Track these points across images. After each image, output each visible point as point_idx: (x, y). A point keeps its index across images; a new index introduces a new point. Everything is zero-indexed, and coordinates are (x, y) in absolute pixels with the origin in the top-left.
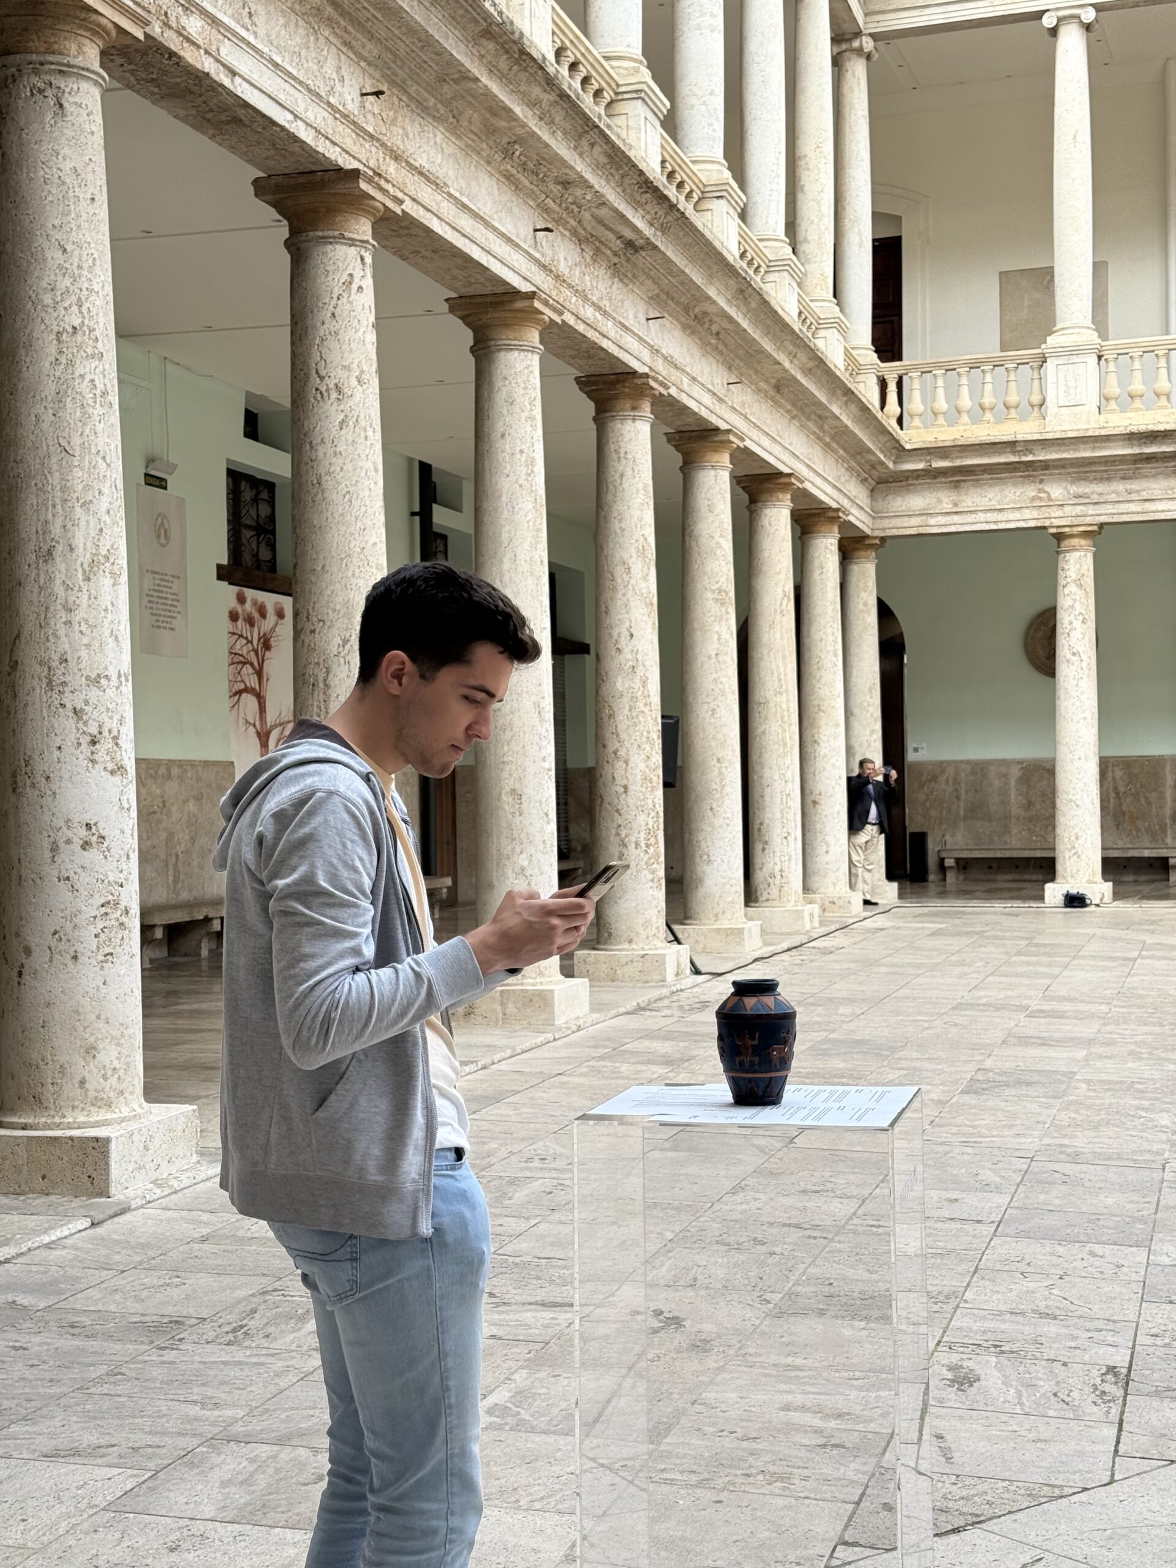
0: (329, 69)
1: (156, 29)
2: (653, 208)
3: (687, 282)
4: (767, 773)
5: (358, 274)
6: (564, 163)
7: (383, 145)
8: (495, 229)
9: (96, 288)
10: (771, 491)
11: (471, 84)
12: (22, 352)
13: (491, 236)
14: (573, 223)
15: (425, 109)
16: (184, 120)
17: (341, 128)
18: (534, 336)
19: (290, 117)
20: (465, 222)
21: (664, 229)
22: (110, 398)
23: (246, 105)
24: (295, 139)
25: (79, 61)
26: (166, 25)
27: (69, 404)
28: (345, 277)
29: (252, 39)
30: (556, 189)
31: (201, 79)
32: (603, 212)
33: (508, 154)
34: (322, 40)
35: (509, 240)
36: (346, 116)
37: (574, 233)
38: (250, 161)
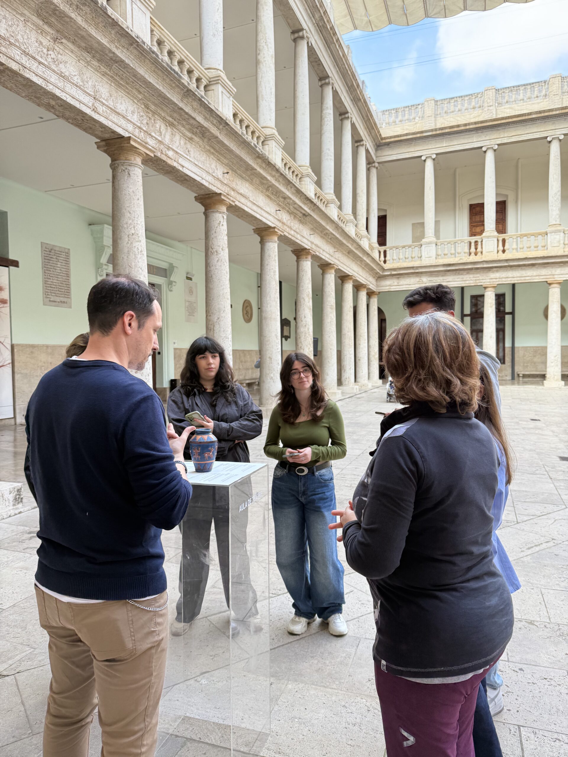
0: (213, 166)
1: (159, 154)
2: (310, 205)
3: (321, 225)
4: (345, 352)
5: (222, 221)
6: (283, 193)
7: (229, 187)
8: (264, 210)
9: (139, 223)
10: (347, 280)
11: (255, 171)
12: (119, 240)
13: (263, 212)
14: (287, 209)
15: (243, 178)
16: (172, 180)
17: (216, 182)
18: (276, 238)
19: (201, 179)
20: (255, 208)
21: (313, 210)
22: (143, 253)
23: (187, 175)
24: (203, 185)
25: (135, 162)
26: (162, 153)
27: (131, 254)
28: (218, 222)
29: (188, 157)
30: (282, 200)
31: (174, 168)
32: (295, 206)
33: (267, 190)
34: (211, 159)
35: (268, 213)
36: (218, 179)
37: (288, 211)
38: (193, 191)
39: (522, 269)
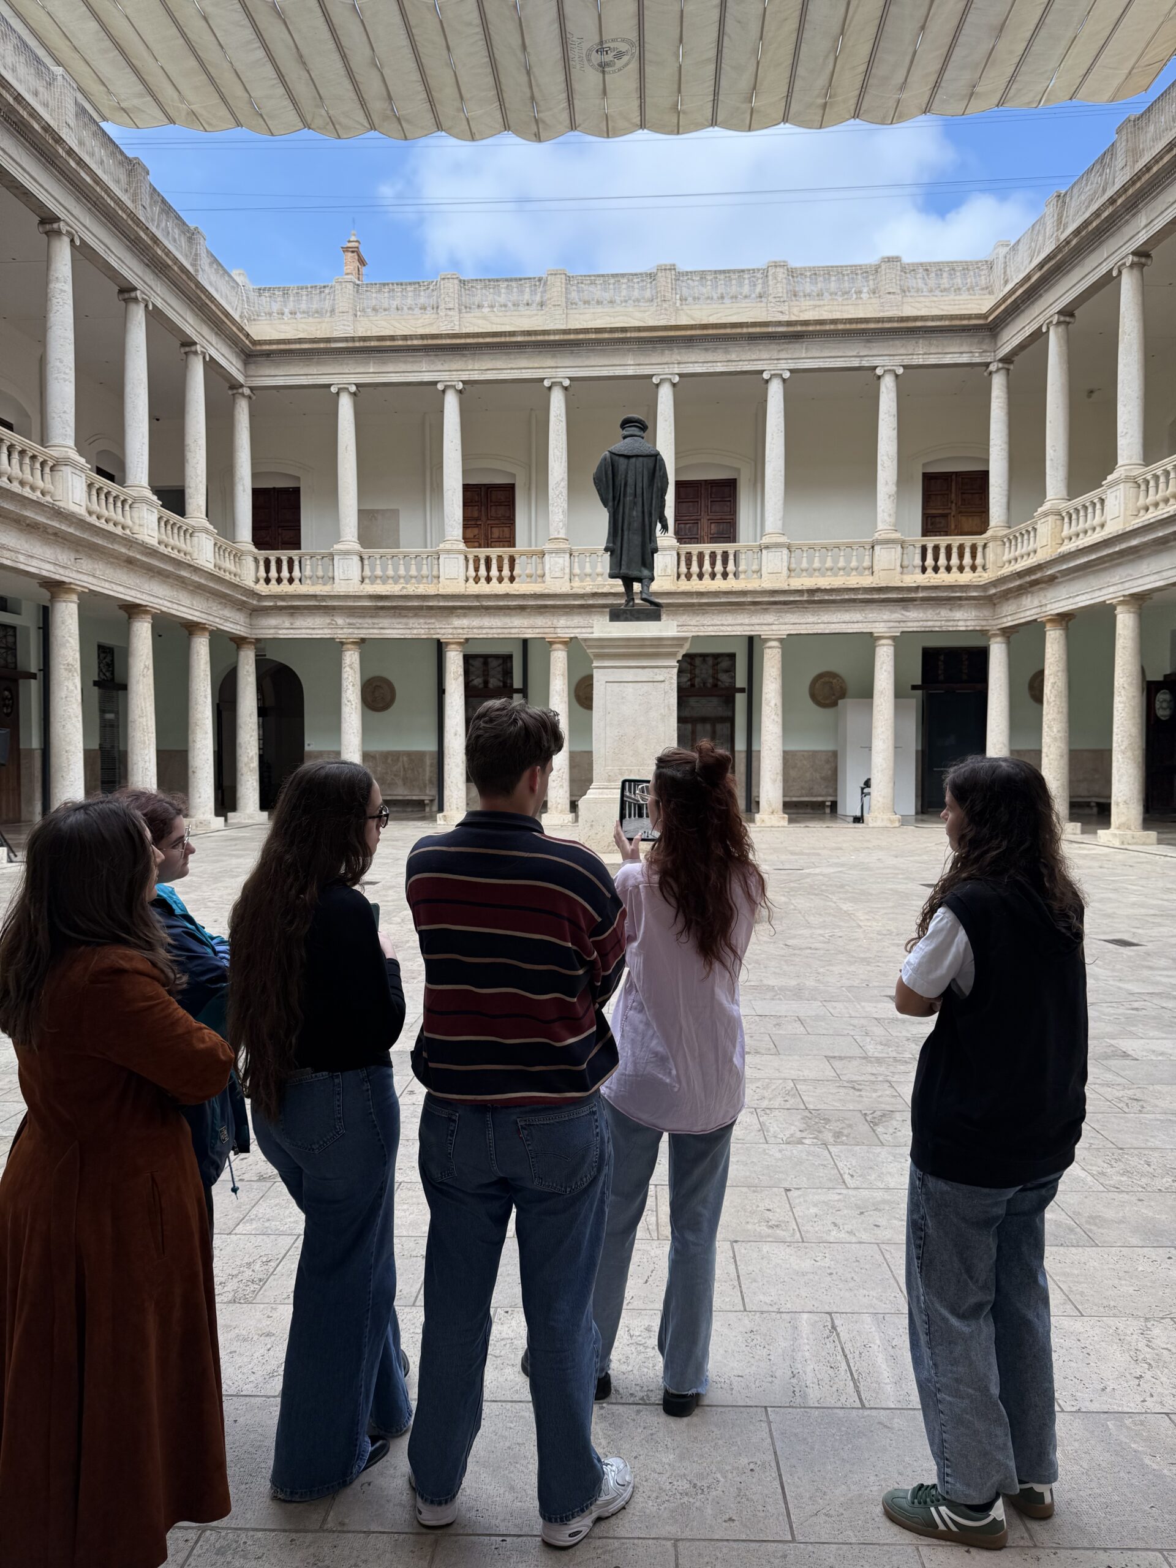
39: (505, 615)
